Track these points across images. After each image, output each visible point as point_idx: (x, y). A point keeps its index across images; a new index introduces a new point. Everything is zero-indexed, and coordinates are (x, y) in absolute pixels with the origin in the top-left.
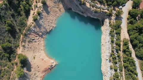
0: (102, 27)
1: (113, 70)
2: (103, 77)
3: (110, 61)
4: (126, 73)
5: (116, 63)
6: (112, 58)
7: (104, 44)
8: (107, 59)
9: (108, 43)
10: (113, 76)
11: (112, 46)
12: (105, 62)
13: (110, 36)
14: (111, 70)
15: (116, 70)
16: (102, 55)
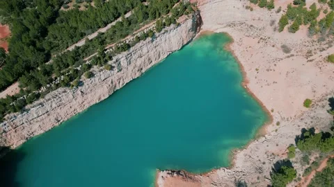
0: (14, 147)
1: (91, 70)
2: (118, 88)
3: (80, 84)
4: (84, 54)
5: (77, 71)
6: (71, 83)
7: (52, 118)
8: (80, 93)
9: (47, 107)
10: (102, 66)
11: (48, 92)
12: (89, 95)
13: (27, 107)
14: (95, 73)
15: (90, 66)
16: (80, 110)
